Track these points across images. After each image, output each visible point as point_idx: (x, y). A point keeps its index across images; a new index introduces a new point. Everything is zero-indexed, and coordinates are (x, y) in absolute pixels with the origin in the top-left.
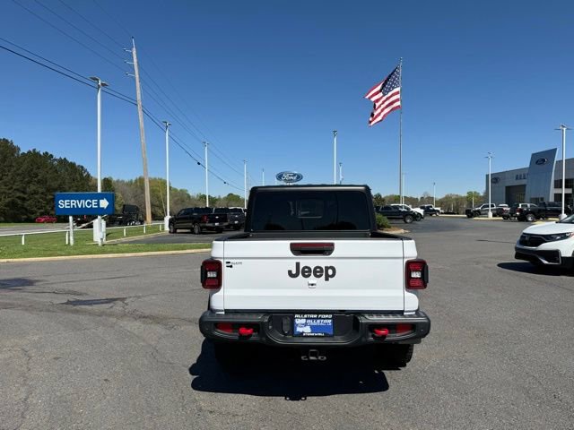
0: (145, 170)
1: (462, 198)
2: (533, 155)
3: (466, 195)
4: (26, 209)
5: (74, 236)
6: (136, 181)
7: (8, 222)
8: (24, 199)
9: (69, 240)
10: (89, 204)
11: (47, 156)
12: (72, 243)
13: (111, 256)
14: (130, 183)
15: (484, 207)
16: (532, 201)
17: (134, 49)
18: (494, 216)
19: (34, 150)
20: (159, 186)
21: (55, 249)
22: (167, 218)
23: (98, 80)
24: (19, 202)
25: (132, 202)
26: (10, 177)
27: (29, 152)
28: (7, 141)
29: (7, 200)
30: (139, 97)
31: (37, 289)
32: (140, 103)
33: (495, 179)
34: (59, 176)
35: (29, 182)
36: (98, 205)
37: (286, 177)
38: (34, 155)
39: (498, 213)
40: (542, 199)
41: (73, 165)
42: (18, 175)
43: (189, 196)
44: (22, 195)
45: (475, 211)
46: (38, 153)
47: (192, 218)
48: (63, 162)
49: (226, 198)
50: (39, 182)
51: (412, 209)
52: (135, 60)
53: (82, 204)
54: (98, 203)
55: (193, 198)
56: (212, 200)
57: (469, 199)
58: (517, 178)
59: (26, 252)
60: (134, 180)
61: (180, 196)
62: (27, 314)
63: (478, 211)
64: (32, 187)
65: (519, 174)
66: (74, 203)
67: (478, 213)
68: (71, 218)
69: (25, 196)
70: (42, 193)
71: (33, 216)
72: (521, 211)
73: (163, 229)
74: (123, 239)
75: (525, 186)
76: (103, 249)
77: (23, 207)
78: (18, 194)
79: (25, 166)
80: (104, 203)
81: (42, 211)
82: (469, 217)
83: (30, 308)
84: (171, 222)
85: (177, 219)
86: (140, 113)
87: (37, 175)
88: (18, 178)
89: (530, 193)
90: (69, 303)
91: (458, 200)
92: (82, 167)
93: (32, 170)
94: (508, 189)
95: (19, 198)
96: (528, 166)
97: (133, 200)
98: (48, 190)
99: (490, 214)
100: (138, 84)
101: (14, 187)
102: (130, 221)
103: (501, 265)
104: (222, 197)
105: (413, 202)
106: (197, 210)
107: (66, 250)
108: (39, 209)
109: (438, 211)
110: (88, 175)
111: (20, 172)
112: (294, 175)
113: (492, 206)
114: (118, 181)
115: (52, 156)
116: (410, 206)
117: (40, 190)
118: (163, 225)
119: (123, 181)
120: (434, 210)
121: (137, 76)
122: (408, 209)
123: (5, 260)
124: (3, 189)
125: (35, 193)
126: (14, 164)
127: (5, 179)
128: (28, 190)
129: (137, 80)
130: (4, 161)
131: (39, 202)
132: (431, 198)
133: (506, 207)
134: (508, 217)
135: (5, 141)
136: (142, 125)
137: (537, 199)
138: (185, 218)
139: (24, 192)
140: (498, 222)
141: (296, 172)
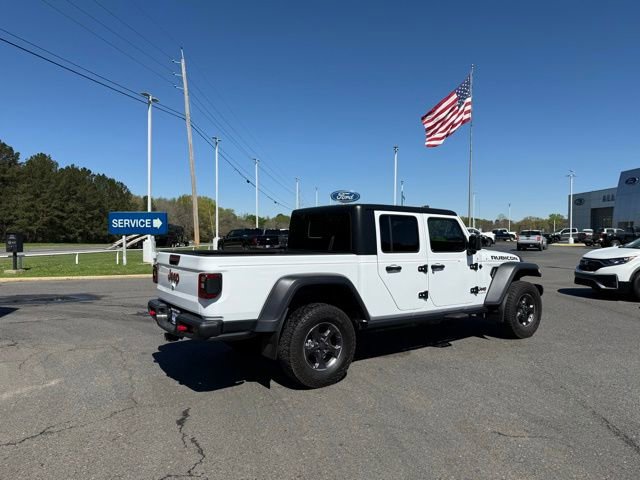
0: (194, 187)
1: (543, 221)
2: (622, 173)
3: (548, 218)
4: (64, 229)
5: (127, 256)
6: (180, 199)
7: (46, 242)
8: (62, 218)
9: (121, 260)
10: (142, 224)
11: (87, 172)
12: (125, 262)
14: (173, 202)
15: (564, 232)
16: (620, 225)
17: (183, 61)
18: (575, 242)
19: (73, 165)
20: (207, 205)
21: (110, 268)
22: (216, 240)
23: (148, 95)
24: (58, 221)
25: (175, 222)
26: (48, 195)
27: (68, 168)
28: (45, 156)
29: (46, 219)
30: (187, 112)
32: (188, 118)
33: (579, 201)
34: (98, 194)
35: (68, 200)
36: (152, 224)
37: (342, 196)
38: (72, 171)
39: (580, 239)
40: (632, 223)
41: (112, 182)
42: (56, 192)
43: (235, 217)
44: (60, 213)
45: (554, 237)
46: (77, 169)
47: (242, 240)
48: (102, 178)
49: (275, 219)
50: (78, 200)
51: (482, 234)
52: (184, 72)
53: (133, 223)
54: (152, 222)
55: (241, 220)
56: (262, 222)
57: (550, 223)
58: (604, 200)
59: (82, 271)
60: (177, 198)
61: (227, 217)
62: (105, 322)
63: (558, 236)
64: (71, 205)
65: (607, 195)
66: (127, 222)
67: (557, 239)
68: (124, 237)
69: (65, 215)
70: (81, 212)
71: (71, 236)
72: (605, 236)
75: (612, 208)
77: (61, 226)
78: (57, 213)
79: (63, 182)
80: (157, 223)
81: (80, 230)
83: (105, 317)
84: (220, 243)
85: (227, 241)
86: (189, 128)
87: (76, 193)
88: (57, 195)
89: (619, 216)
90: (139, 314)
91: (539, 223)
92: (121, 184)
93: (69, 188)
94: (594, 211)
95: (58, 216)
96: (616, 186)
97: (176, 220)
98: (87, 209)
99: (572, 240)
100: (186, 97)
101: (53, 205)
102: (175, 243)
104: (271, 218)
105: (486, 225)
106: (247, 231)
107: (120, 269)
108: (78, 228)
109: (513, 236)
110: (129, 193)
111: (58, 189)
112: (351, 194)
113: (574, 231)
114: (159, 200)
115: (90, 172)
116: (480, 230)
117: (80, 208)
118: (212, 248)
119: (165, 200)
120: (508, 235)
121: (186, 89)
122: (477, 233)
123: (65, 278)
124: (41, 207)
125: (74, 211)
126: (53, 180)
127: (43, 196)
128: (67, 208)
129: (186, 93)
130: (42, 177)
131: (77, 221)
132: (506, 221)
133: (589, 232)
134: (591, 244)
135: (43, 156)
136: (190, 141)
137: (626, 224)
138: (234, 240)
139: (62, 211)
140: (581, 249)
141: (352, 191)
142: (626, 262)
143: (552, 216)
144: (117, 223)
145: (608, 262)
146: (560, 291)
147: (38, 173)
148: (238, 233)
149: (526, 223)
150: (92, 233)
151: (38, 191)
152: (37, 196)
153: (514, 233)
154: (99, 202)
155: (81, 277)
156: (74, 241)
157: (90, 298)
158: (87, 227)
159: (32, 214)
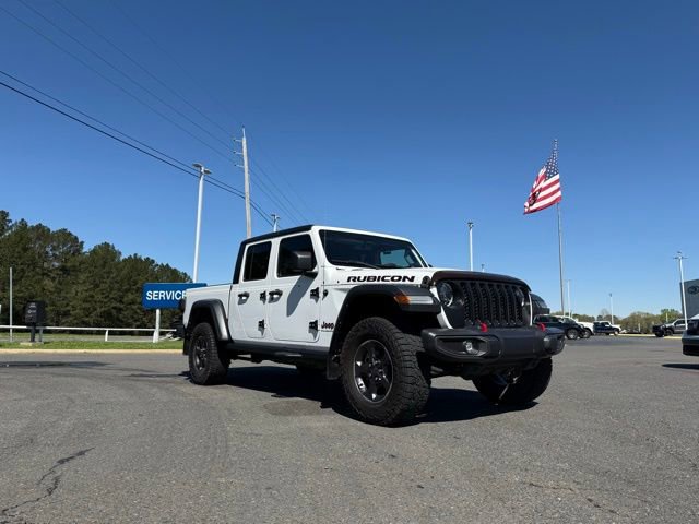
3: (660, 314)
8: (121, 309)
11: (149, 262)
15: (679, 323)
17: (244, 139)
19: (135, 255)
23: (200, 166)
24: (114, 312)
26: (107, 285)
27: (130, 257)
28: (108, 245)
30: (247, 190)
32: (247, 196)
33: (693, 289)
35: (127, 291)
38: (134, 261)
41: (175, 272)
42: (116, 282)
44: (118, 305)
45: (666, 328)
46: (140, 259)
48: (165, 268)
52: (245, 150)
57: (662, 319)
63: (670, 328)
64: (130, 296)
67: (669, 331)
69: (122, 306)
77: (118, 319)
79: (125, 272)
86: (248, 207)
87: (135, 283)
88: (116, 286)
91: (648, 319)
92: (185, 274)
95: (114, 308)
100: (247, 176)
101: (111, 296)
108: (136, 321)
111: (119, 279)
115: (153, 261)
116: (576, 320)
120: (611, 328)
121: (246, 167)
122: (572, 321)
124: (99, 297)
125: (133, 303)
126: (114, 270)
127: (103, 286)
128: (125, 299)
129: (247, 171)
130: (104, 266)
131: (136, 313)
132: (609, 317)
135: (107, 245)
136: (249, 219)
139: (121, 302)
143: (664, 311)
146: (664, 365)
147: (101, 262)
149: (634, 318)
151: (98, 281)
152: (97, 286)
153: (618, 327)
159: (88, 305)
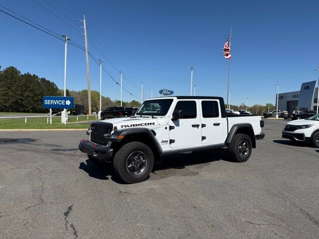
0: (89, 85)
1: (263, 107)
2: (303, 84)
3: (266, 105)
4: (23, 105)
5: (52, 120)
7: (14, 112)
8: (22, 100)
9: (49, 122)
10: (60, 102)
11: (35, 77)
12: (51, 123)
13: (71, 130)
14: (79, 93)
15: (274, 112)
16: (301, 109)
17: (84, 20)
18: (279, 117)
19: (28, 73)
20: (96, 95)
21: (43, 125)
22: (100, 112)
23: (65, 37)
24: (19, 101)
25: (80, 103)
26: (15, 88)
27: (25, 74)
28: (14, 68)
29: (14, 100)
30: (86, 46)
31: (38, 143)
32: (87, 50)
33: (281, 97)
34: (41, 88)
35: (25, 91)
36: (65, 103)
37: (165, 92)
38: (28, 76)
39: (282, 116)
40: (307, 109)
41: (48, 82)
42: (19, 86)
43: (111, 101)
44: (21, 97)
46: (30, 75)
47: (114, 112)
48: (43, 80)
49: (131, 103)
50: (30, 91)
51: (233, 112)
52: (85, 26)
53: (57, 102)
54: (65, 102)
55: (113, 103)
56: (124, 104)
57: (266, 108)
58: (293, 97)
59: (28, 126)
60: (81, 91)
61: (106, 101)
62: (35, 154)
64: (27, 93)
65: (295, 95)
66: (52, 102)
67: (270, 115)
68: (51, 110)
69: (23, 98)
70: (32, 97)
71: (27, 109)
72: (294, 115)
73: (97, 118)
74: (77, 122)
75: (297, 101)
76: (67, 127)
77: (22, 104)
78: (19, 97)
79: (23, 82)
80: (68, 103)
81: (32, 106)
82: (265, 117)
83: (36, 151)
84: (102, 114)
85: (106, 113)
86: (87, 55)
87: (29, 87)
88: (19, 88)
89: (300, 105)
90: (54, 150)
91: (261, 108)
92: (53, 83)
93: (26, 84)
94: (288, 102)
95: (19, 99)
96: (300, 90)
98: (35, 95)
99: (277, 116)
100: (86, 39)
101: (17, 93)
102: (79, 114)
103: (275, 141)
104: (129, 102)
105: (235, 108)
106: (116, 108)
107: (48, 126)
108: (30, 105)
110: (57, 88)
111: (20, 85)
112: (169, 91)
113: (278, 112)
114: (72, 92)
115: (37, 77)
116: (232, 110)
117: (31, 95)
118: (97, 116)
119: (75, 92)
120: (246, 113)
121: (86, 34)
122: (231, 112)
123: (18, 130)
124: (11, 94)
125: (28, 96)
126: (17, 80)
127: (13, 88)
128: (24, 95)
129: (86, 37)
130: (12, 78)
131: (30, 101)
132: (245, 107)
133: (286, 113)
134: (287, 118)
135: (12, 68)
136: (87, 61)
137: (304, 109)
138: (109, 113)
139: (22, 96)
140: (282, 121)
141: (170, 90)
142: (309, 127)
143: (267, 104)
144: (47, 102)
145: (300, 127)
147: (10, 77)
148: (111, 109)
149: (255, 107)
150: (37, 108)
151: (10, 86)
152: (9, 88)
153: (249, 112)
154: (42, 92)
155: (27, 130)
156: (28, 112)
157: (30, 141)
158: (35, 104)
159: (6, 98)
